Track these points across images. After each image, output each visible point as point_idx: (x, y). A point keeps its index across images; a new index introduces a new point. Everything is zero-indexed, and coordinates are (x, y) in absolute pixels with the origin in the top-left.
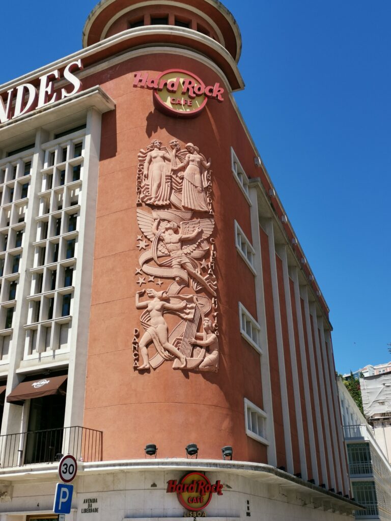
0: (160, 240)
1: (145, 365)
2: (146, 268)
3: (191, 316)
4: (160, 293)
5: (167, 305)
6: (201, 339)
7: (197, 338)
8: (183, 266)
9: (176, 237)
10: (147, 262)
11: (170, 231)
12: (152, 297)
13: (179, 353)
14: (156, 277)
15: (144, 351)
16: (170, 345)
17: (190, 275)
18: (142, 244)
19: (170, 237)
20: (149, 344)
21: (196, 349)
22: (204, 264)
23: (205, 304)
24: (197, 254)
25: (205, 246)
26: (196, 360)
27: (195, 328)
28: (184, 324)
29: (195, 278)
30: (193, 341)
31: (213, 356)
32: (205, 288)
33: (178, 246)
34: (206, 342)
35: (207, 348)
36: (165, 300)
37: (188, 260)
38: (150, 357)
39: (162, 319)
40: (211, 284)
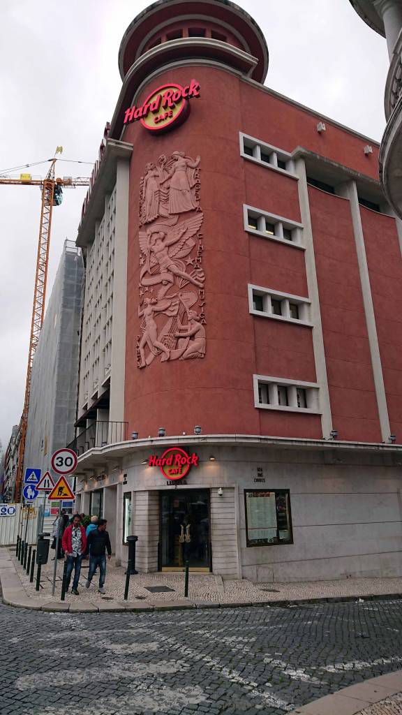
0: (152, 252)
1: (143, 364)
2: (144, 281)
3: (175, 313)
4: (151, 301)
5: (157, 308)
6: (186, 330)
7: (180, 331)
8: (168, 269)
9: (162, 245)
10: (144, 275)
11: (159, 241)
12: (147, 305)
13: (165, 348)
14: (149, 286)
15: (142, 352)
16: (158, 343)
17: (175, 275)
18: (142, 261)
19: (159, 247)
20: (145, 345)
21: (180, 340)
22: (190, 261)
23: (190, 298)
24: (182, 254)
25: (191, 243)
26: (180, 350)
27: (179, 322)
28: (170, 321)
29: (179, 276)
30: (178, 334)
31: (198, 342)
32: (191, 282)
33: (165, 252)
34: (190, 332)
35: (192, 337)
36: (155, 304)
37: (172, 262)
38: (146, 356)
39: (152, 322)
40: (198, 277)
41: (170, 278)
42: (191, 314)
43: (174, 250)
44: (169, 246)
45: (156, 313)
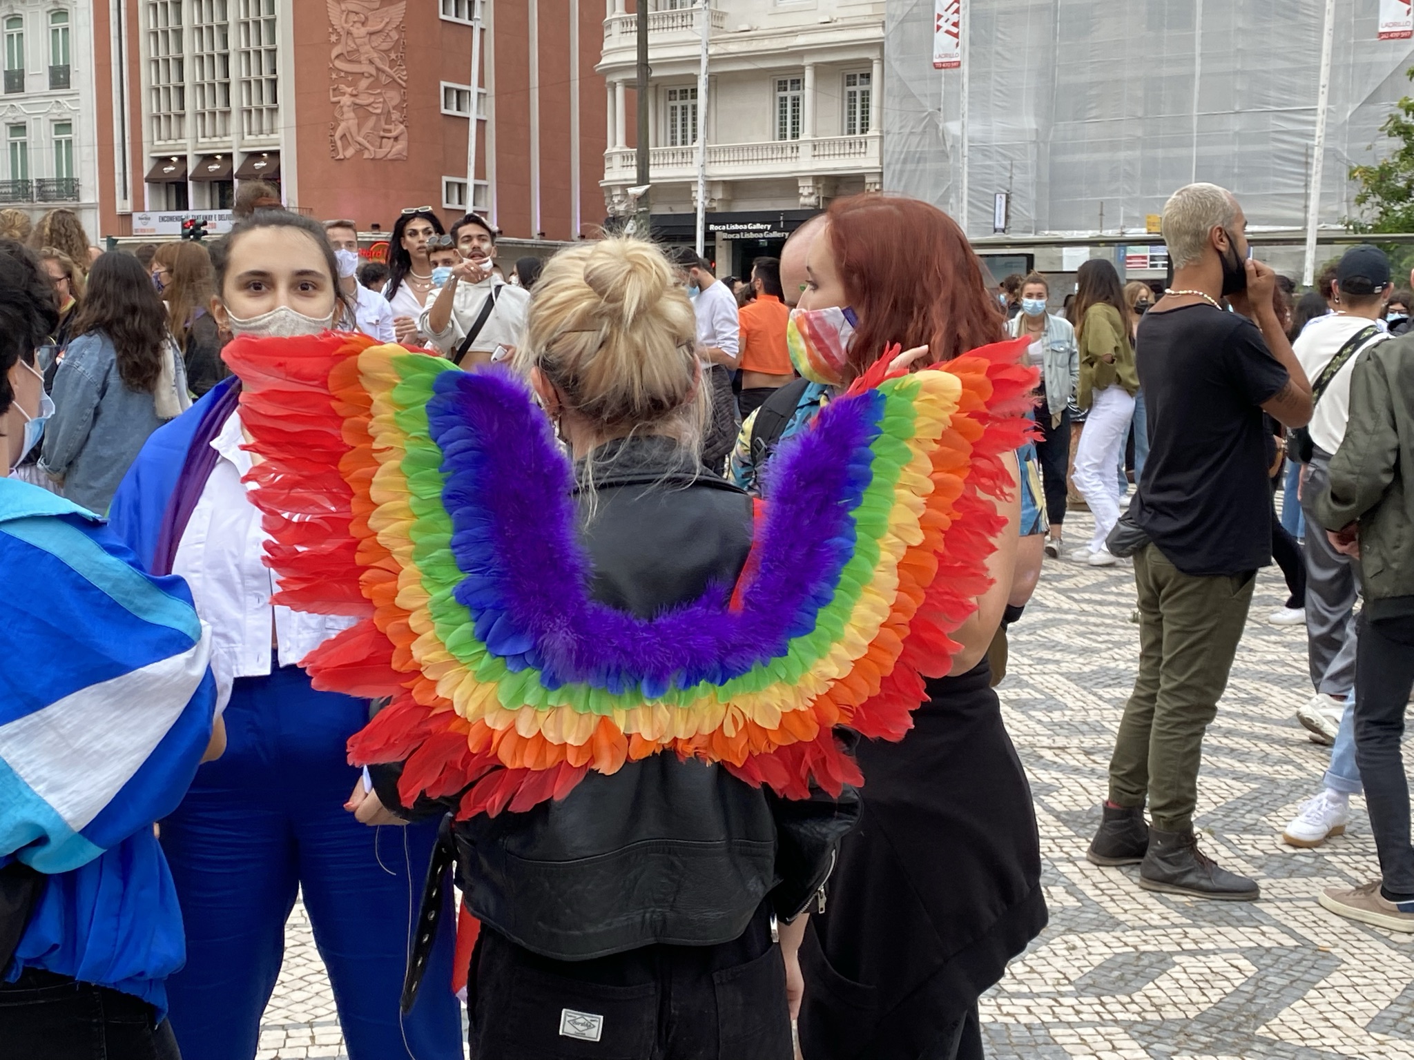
0: (349, 33)
1: (341, 156)
2: (338, 64)
3: (379, 111)
4: (349, 90)
5: (358, 101)
6: (390, 131)
7: (385, 130)
8: (371, 62)
9: (363, 31)
10: (337, 57)
11: (359, 25)
12: (344, 94)
13: (367, 145)
14: (346, 72)
15: (339, 143)
16: (360, 139)
17: (378, 69)
18: (334, 38)
19: (359, 31)
20: (343, 137)
21: (385, 140)
22: (393, 56)
23: (394, 97)
24: (385, 46)
25: (395, 35)
26: (385, 150)
27: (383, 122)
28: (373, 120)
29: (383, 72)
30: (382, 134)
31: (401, 146)
32: (394, 80)
33: (366, 40)
34: (394, 134)
35: (396, 139)
36: (355, 96)
37: (375, 55)
38: (344, 149)
39: (352, 115)
40: (401, 75)
41: (374, 72)
42: (396, 115)
43: (376, 41)
44: (371, 34)
45: (357, 107)
